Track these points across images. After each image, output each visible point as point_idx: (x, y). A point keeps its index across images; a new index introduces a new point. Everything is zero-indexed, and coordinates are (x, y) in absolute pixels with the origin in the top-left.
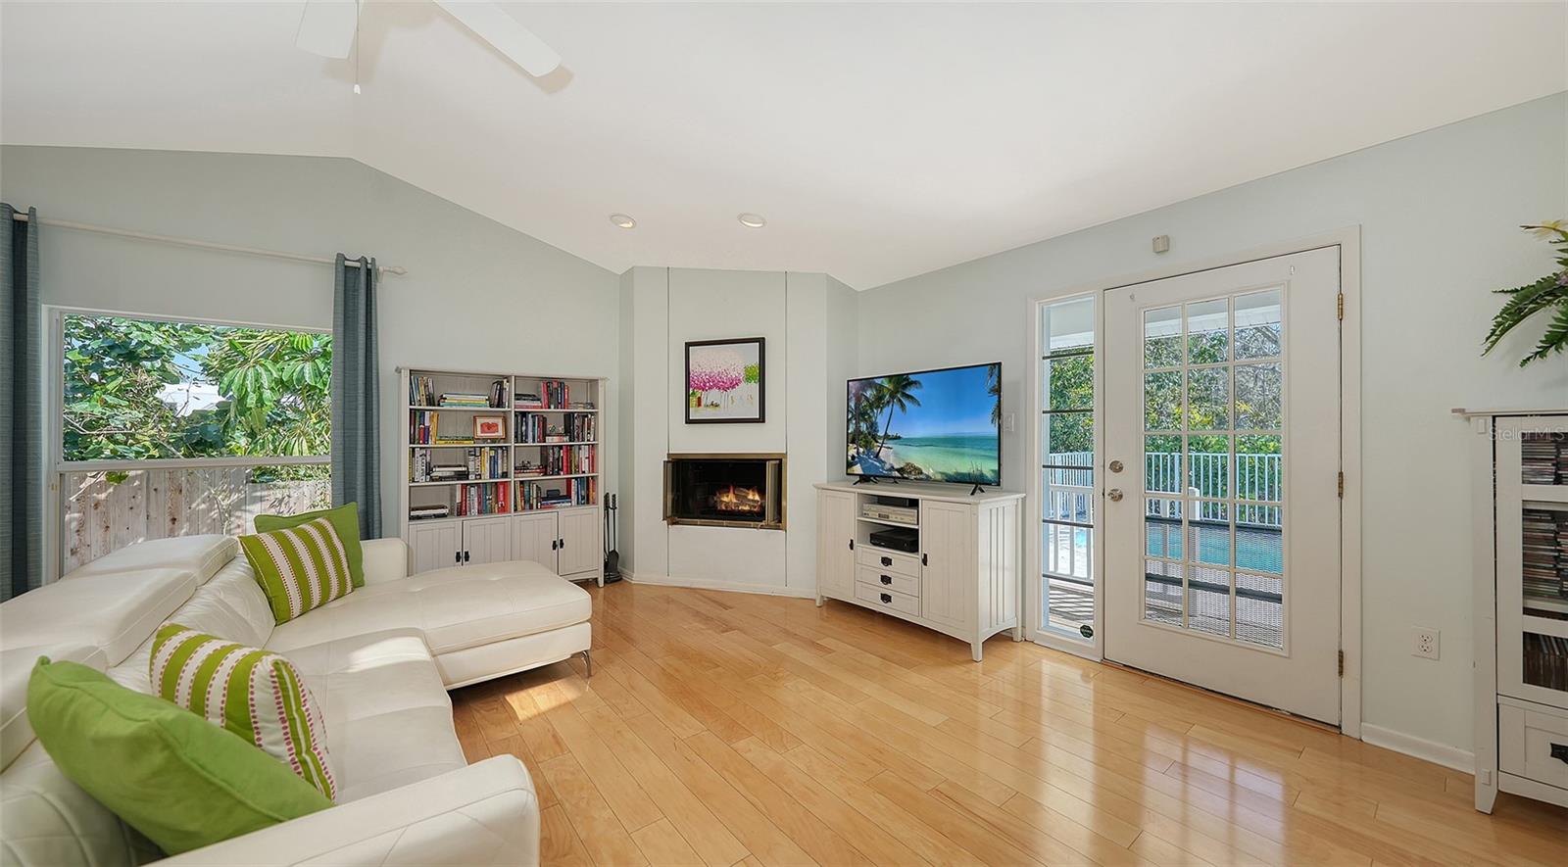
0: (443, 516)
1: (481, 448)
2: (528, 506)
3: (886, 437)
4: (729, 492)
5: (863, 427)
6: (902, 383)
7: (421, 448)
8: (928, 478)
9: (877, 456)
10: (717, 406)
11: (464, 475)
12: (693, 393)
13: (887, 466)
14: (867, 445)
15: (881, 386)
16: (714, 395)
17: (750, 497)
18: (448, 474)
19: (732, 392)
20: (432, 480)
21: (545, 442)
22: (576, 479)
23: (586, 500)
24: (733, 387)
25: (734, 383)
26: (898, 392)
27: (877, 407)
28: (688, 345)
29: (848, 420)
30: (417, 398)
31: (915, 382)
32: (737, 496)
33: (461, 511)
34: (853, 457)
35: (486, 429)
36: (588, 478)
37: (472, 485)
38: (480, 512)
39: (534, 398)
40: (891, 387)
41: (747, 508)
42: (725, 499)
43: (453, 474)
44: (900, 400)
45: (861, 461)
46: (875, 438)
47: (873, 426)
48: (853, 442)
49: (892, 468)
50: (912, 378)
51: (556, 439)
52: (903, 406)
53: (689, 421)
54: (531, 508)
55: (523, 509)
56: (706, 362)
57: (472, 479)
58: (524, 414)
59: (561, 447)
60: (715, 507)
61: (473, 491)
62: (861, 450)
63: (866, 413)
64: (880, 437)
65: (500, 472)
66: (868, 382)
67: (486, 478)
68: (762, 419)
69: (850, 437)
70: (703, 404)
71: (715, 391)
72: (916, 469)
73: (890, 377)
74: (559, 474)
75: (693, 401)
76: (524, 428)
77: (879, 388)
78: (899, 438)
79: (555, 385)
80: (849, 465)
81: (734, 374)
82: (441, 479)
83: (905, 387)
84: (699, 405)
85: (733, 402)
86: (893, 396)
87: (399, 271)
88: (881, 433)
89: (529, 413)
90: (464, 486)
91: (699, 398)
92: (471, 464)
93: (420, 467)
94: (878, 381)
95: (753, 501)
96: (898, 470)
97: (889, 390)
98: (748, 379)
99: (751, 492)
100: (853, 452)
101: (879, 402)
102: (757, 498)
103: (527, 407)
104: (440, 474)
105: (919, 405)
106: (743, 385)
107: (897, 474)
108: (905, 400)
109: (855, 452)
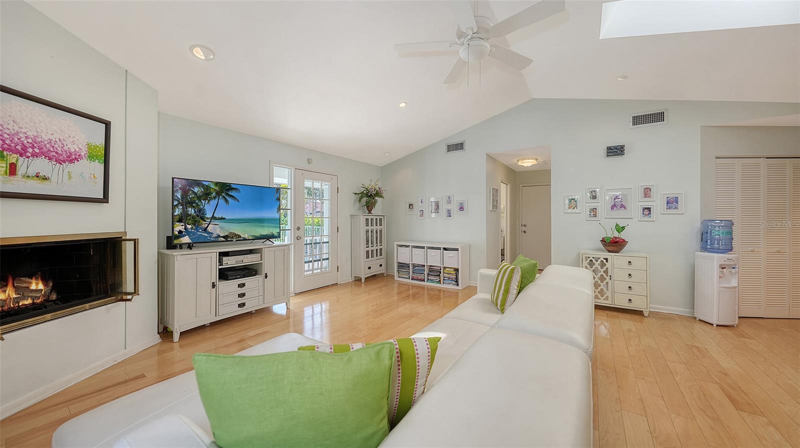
3: (213, 218)
4: (6, 286)
5: (191, 211)
6: (225, 189)
8: (245, 239)
9: (205, 230)
10: (43, 179)
13: (214, 235)
14: (195, 223)
15: (207, 186)
16: (41, 165)
17: (34, 287)
24: (71, 161)
25: (72, 158)
26: (223, 192)
27: (205, 199)
29: (174, 207)
31: (236, 189)
32: (17, 289)
40: (217, 188)
41: (29, 301)
44: (224, 197)
45: (188, 233)
46: (203, 219)
47: (201, 211)
48: (180, 221)
49: (219, 236)
50: (233, 186)
52: (226, 201)
62: (189, 227)
63: (193, 202)
64: (207, 218)
66: (198, 183)
68: (105, 199)
69: (177, 218)
70: (20, 173)
71: (42, 161)
72: (235, 235)
73: (217, 184)
77: (207, 188)
78: (224, 218)
83: (228, 190)
84: (13, 173)
86: (218, 194)
88: (209, 215)
94: (206, 183)
95: (36, 291)
96: (223, 237)
97: (215, 190)
98: (91, 157)
100: (179, 227)
101: (207, 195)
102: (40, 286)
105: (238, 201)
106: (84, 162)
107: (222, 239)
108: (227, 197)
109: (182, 228)
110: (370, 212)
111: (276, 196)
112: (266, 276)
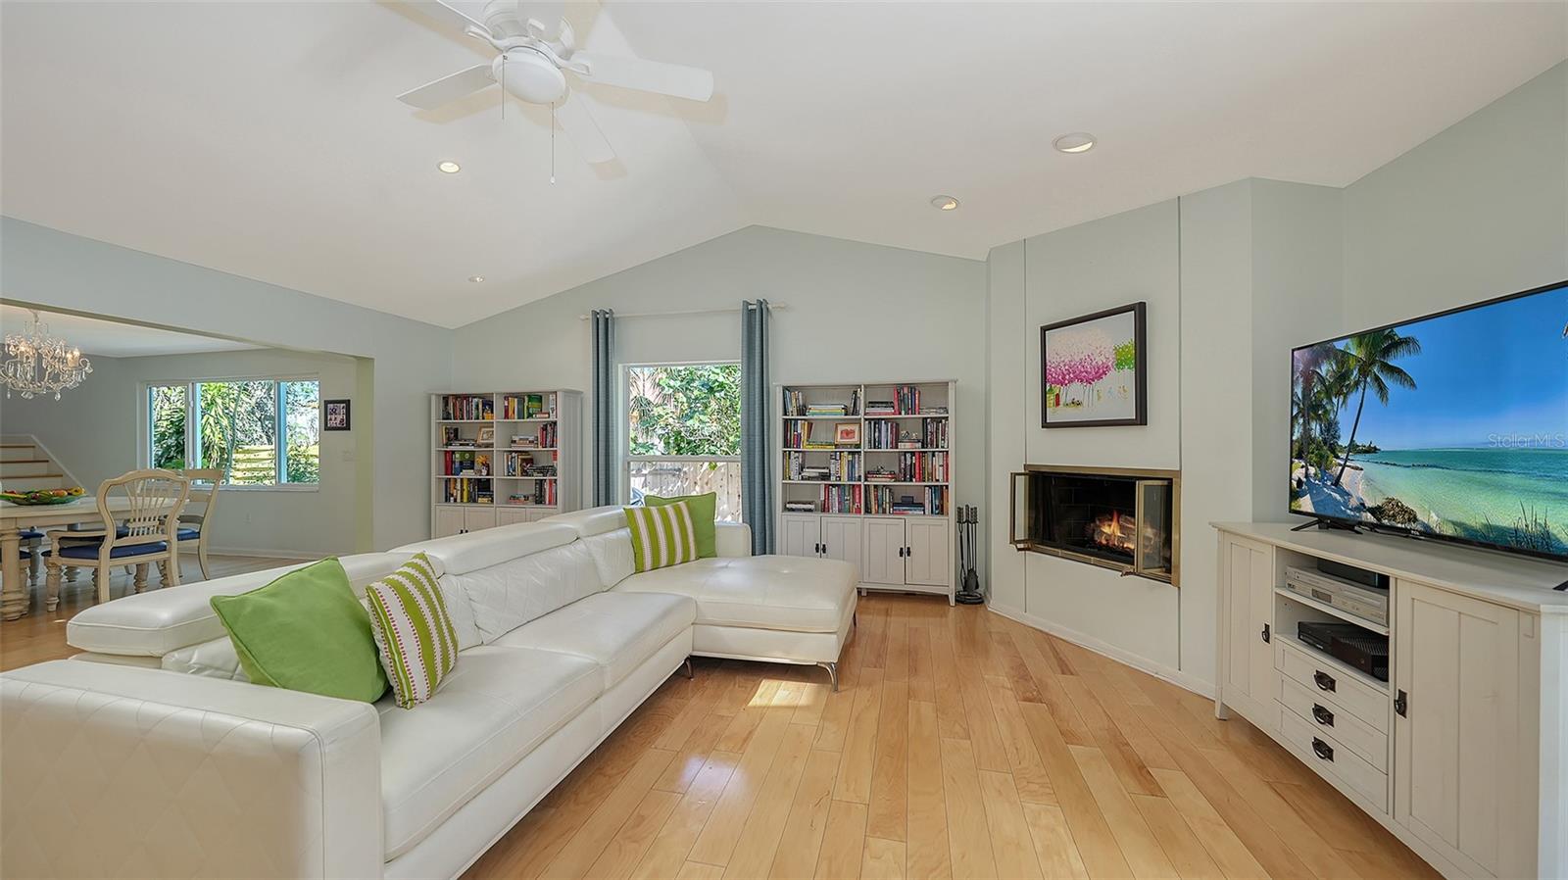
0: (810, 510)
1: (841, 452)
2: (881, 510)
3: (1353, 448)
4: (1111, 520)
5: (1316, 428)
6: (1382, 343)
7: (796, 452)
8: (1430, 535)
9: (1337, 482)
10: (1079, 404)
11: (825, 477)
12: (1051, 389)
13: (1354, 502)
14: (1322, 463)
15: (1344, 353)
16: (1075, 390)
18: (814, 475)
19: (1097, 385)
20: (802, 479)
21: (897, 448)
22: (930, 487)
23: (941, 510)
24: (1100, 377)
25: (1100, 373)
26: (1373, 363)
27: (1338, 394)
28: (1044, 330)
29: (1293, 419)
30: (790, 409)
31: (1406, 341)
32: (1122, 528)
33: (825, 508)
34: (1300, 483)
35: (845, 435)
36: (942, 486)
37: (833, 485)
38: (839, 511)
39: (887, 404)
40: (1361, 353)
42: (1106, 530)
43: (819, 475)
44: (1377, 379)
45: (1312, 491)
46: (1333, 449)
47: (1331, 428)
48: (1300, 457)
49: (1363, 506)
50: (1401, 333)
51: (908, 445)
52: (1382, 388)
53: (1045, 425)
54: (884, 512)
55: (877, 512)
56: (1066, 347)
57: (833, 480)
58: (878, 421)
59: (913, 454)
60: (1092, 539)
61: (834, 490)
62: (1312, 470)
63: (1320, 406)
64: (1342, 449)
65: (857, 475)
66: (1323, 350)
67: (845, 481)
68: (1141, 419)
69: (1296, 447)
70: (1061, 403)
71: (1076, 386)
72: (1404, 510)
73: (1361, 337)
74: (911, 481)
75: (1051, 399)
76: (877, 434)
77: (1342, 358)
78: (1375, 450)
79: (906, 391)
80: (1294, 495)
81: (1100, 360)
82: (809, 478)
83: (1386, 352)
84: (1058, 404)
85: (1099, 398)
86: (1364, 372)
87: (783, 306)
88: (1344, 442)
89: (883, 419)
90: (827, 487)
91: (1058, 395)
92: (832, 466)
93: (794, 466)
94: (1340, 346)
96: (1373, 511)
97: (1358, 360)
98: (1119, 365)
100: (1299, 473)
101: (1340, 384)
103: (880, 414)
104: (808, 474)
105: (1413, 385)
106: (1112, 374)
107: (1369, 517)
108: (1386, 378)
109: (1302, 473)
112: (1401, 705)
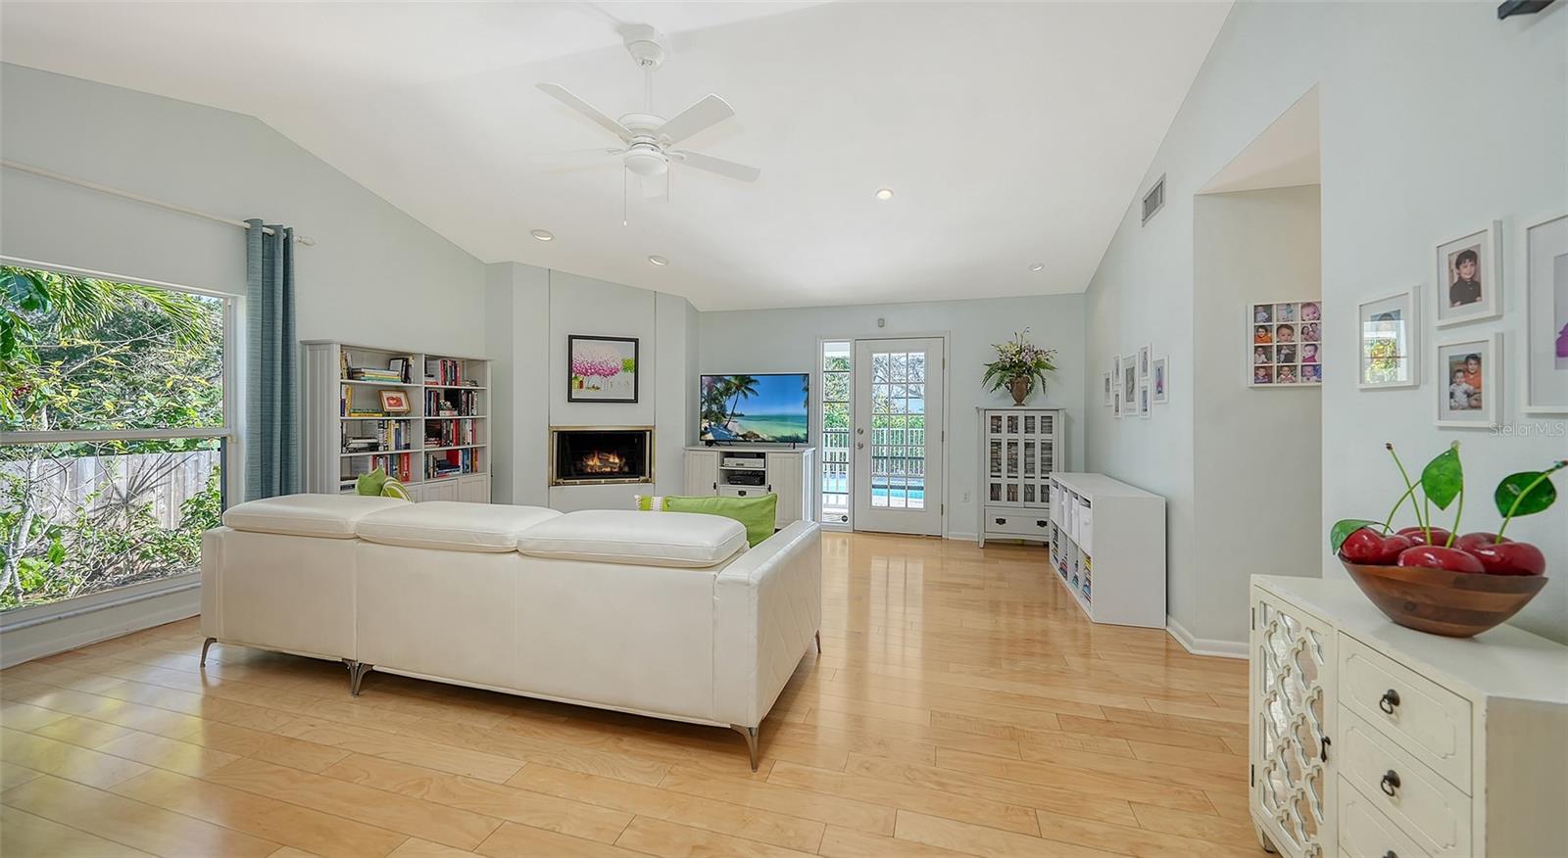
1: (388, 420)
2: (427, 476)
3: (733, 414)
4: (596, 458)
5: (714, 407)
6: (745, 381)
8: (764, 441)
10: (598, 388)
11: (374, 447)
12: (576, 378)
13: (734, 434)
14: (717, 420)
15: (728, 381)
16: (595, 380)
17: (611, 460)
18: (363, 446)
19: (611, 379)
20: (349, 451)
21: (437, 415)
22: (463, 450)
23: (471, 469)
24: (612, 375)
25: (613, 372)
26: (742, 386)
27: (726, 395)
28: (571, 338)
29: (702, 403)
31: (755, 381)
32: (601, 460)
34: (706, 428)
35: (391, 402)
36: (472, 449)
37: (381, 456)
40: (737, 382)
41: (608, 470)
42: (591, 463)
43: (366, 445)
44: (743, 392)
45: (712, 430)
46: (724, 416)
47: (722, 408)
48: (706, 418)
49: (738, 435)
50: (752, 378)
51: (448, 413)
52: (745, 395)
53: (570, 400)
54: (430, 477)
55: (424, 478)
56: (584, 352)
57: (381, 451)
59: (451, 420)
60: (582, 470)
61: (382, 462)
62: (712, 423)
63: (717, 399)
64: (728, 416)
65: (403, 444)
66: (720, 378)
67: (392, 450)
68: (636, 401)
69: (704, 415)
70: (585, 386)
71: (596, 376)
72: (755, 434)
73: (736, 377)
74: (449, 445)
75: (575, 383)
77: (728, 383)
78: (743, 415)
79: (450, 364)
80: (702, 434)
81: (613, 364)
82: (356, 450)
83: (747, 383)
84: (581, 387)
85: (612, 386)
86: (738, 388)
87: (309, 242)
88: (729, 412)
90: (375, 458)
91: (581, 382)
92: (381, 437)
94: (727, 378)
95: (613, 463)
96: (742, 436)
97: (735, 384)
98: (625, 369)
99: (612, 457)
100: (705, 424)
101: (727, 391)
102: (617, 461)
104: (355, 446)
105: (758, 395)
106: (621, 374)
108: (747, 392)
109: (707, 425)
110: (1019, 401)
111: (805, 384)
112: (770, 489)
